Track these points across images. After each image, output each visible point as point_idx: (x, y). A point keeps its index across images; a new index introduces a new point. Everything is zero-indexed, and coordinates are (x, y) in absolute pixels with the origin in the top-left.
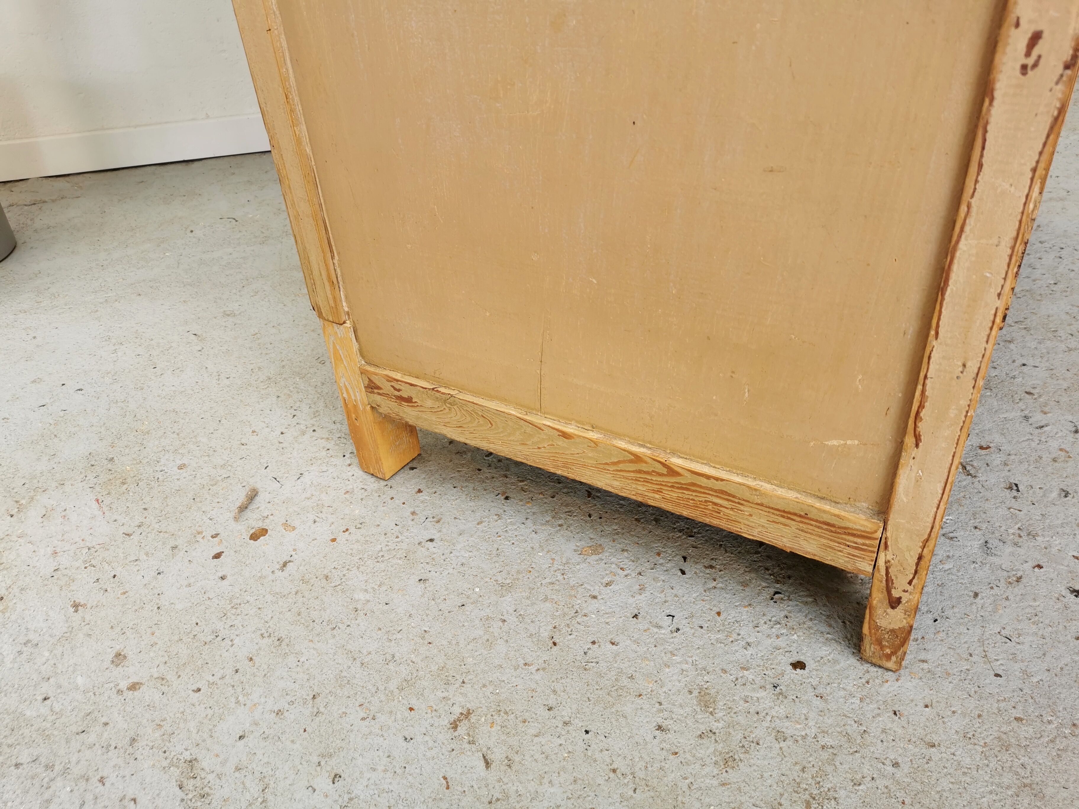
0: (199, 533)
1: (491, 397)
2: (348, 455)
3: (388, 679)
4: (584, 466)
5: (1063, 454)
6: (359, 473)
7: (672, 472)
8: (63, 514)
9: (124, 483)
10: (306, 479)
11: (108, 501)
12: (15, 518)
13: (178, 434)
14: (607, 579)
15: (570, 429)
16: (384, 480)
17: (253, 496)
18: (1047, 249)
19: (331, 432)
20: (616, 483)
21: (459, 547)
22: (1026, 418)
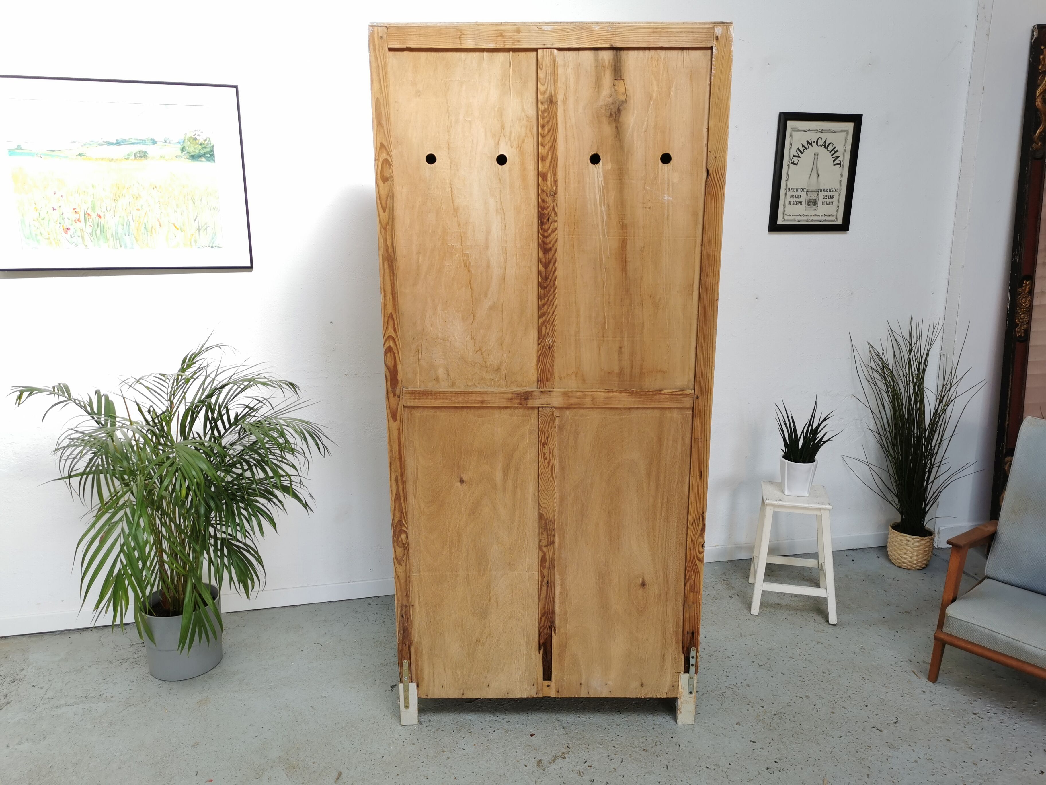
8: (275, 778)
9: (294, 768)
10: (359, 769)
11: (290, 774)
13: (311, 750)
17: (340, 774)
22: (608, 756)
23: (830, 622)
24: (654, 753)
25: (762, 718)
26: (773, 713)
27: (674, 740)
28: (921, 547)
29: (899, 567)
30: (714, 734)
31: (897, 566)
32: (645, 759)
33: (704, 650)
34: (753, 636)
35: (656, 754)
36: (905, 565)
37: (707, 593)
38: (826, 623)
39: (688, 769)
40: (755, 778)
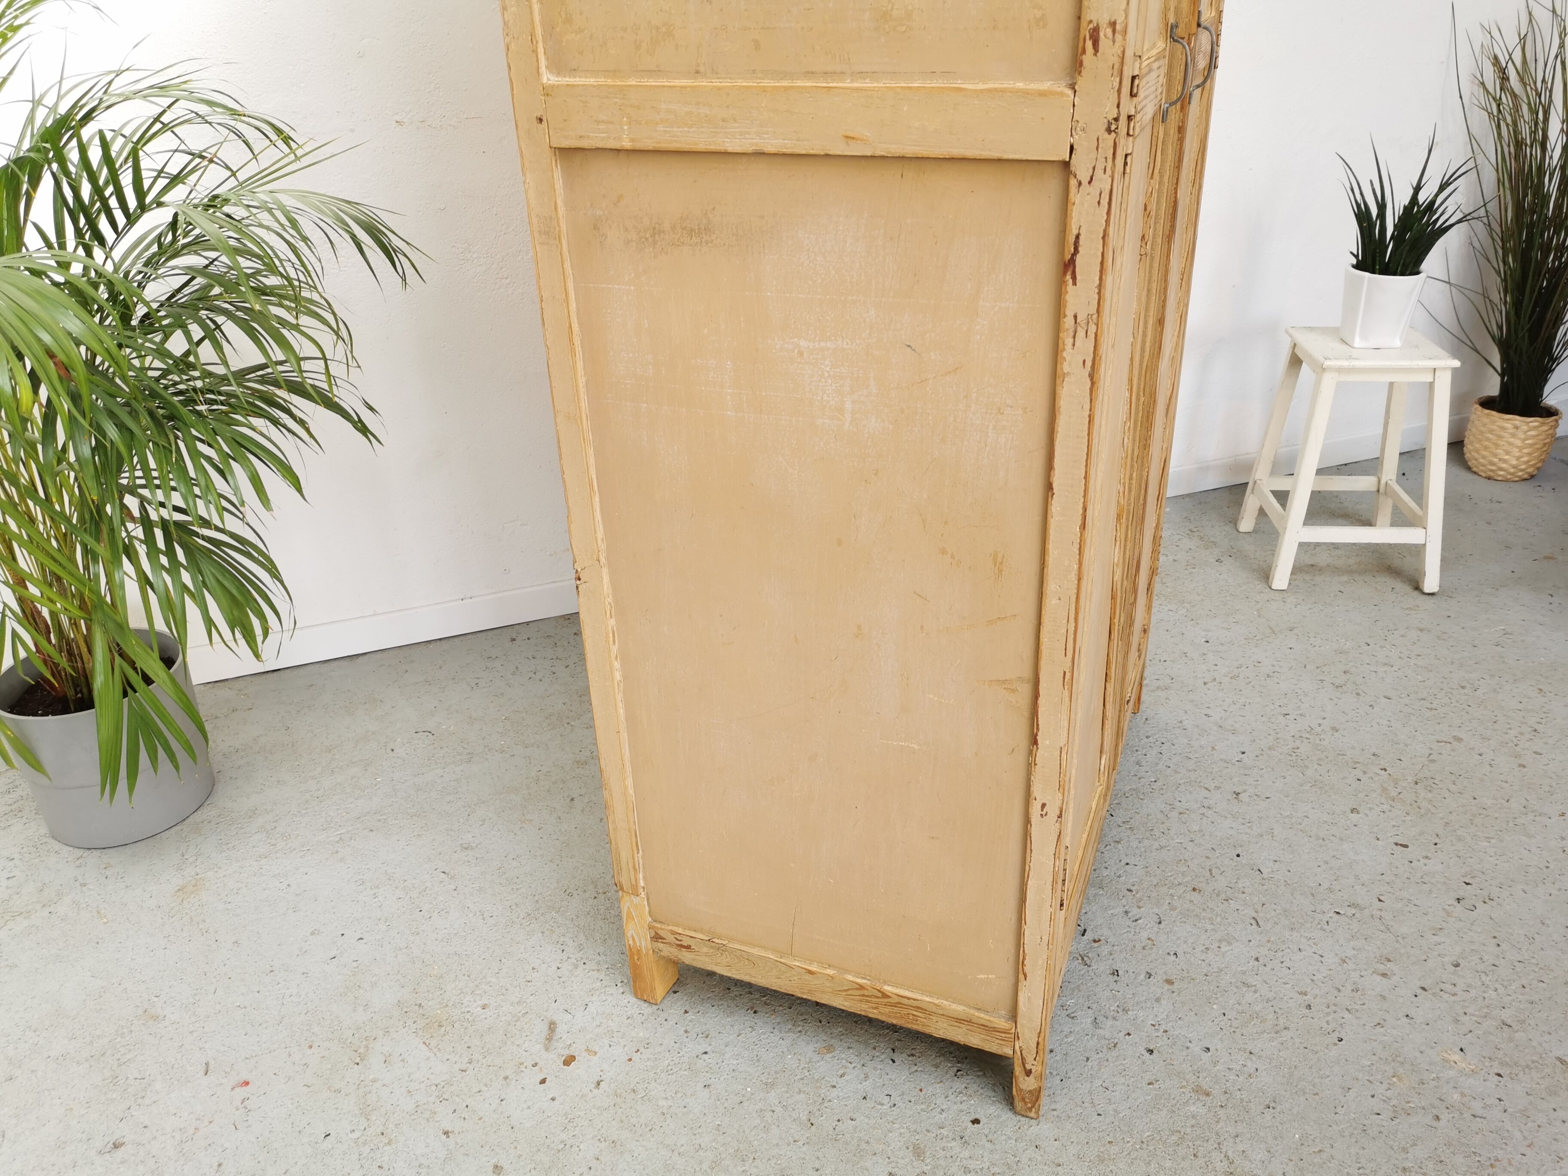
0: (521, 1064)
1: (753, 945)
2: (619, 985)
3: (701, 1162)
4: (823, 992)
5: (1150, 942)
6: (633, 1000)
7: (885, 995)
8: (401, 1058)
9: (440, 1026)
10: (592, 1008)
11: (433, 1043)
12: (361, 1065)
13: (469, 976)
14: (841, 1072)
15: (813, 968)
16: (656, 1004)
17: (552, 1026)
18: (1152, 745)
19: (598, 963)
20: (846, 1004)
21: (727, 1056)
22: (1126, 912)
23: (1427, 589)
24: (1218, 895)
25: (1395, 794)
26: (1410, 779)
27: (1244, 862)
28: (1540, 437)
29: (1489, 478)
30: (1318, 839)
31: (1486, 478)
32: (1204, 910)
33: (1216, 668)
34: (1295, 631)
35: (1223, 896)
36: (1502, 473)
37: (1171, 558)
38: (1416, 593)
39: (1301, 921)
40: (1444, 924)
